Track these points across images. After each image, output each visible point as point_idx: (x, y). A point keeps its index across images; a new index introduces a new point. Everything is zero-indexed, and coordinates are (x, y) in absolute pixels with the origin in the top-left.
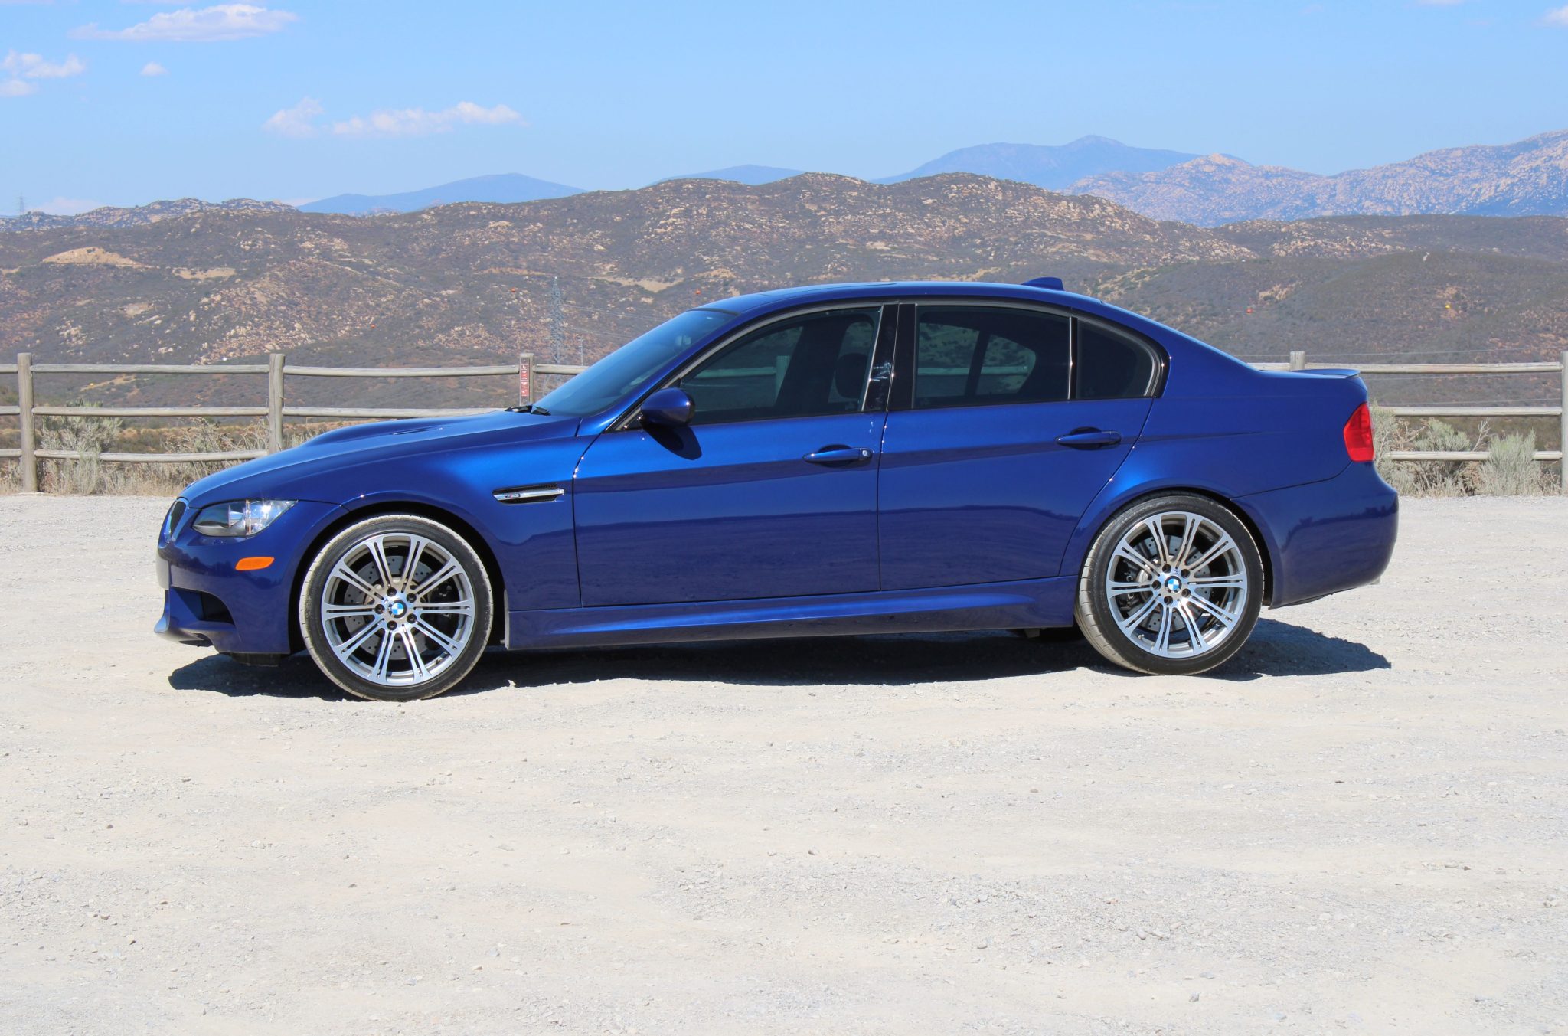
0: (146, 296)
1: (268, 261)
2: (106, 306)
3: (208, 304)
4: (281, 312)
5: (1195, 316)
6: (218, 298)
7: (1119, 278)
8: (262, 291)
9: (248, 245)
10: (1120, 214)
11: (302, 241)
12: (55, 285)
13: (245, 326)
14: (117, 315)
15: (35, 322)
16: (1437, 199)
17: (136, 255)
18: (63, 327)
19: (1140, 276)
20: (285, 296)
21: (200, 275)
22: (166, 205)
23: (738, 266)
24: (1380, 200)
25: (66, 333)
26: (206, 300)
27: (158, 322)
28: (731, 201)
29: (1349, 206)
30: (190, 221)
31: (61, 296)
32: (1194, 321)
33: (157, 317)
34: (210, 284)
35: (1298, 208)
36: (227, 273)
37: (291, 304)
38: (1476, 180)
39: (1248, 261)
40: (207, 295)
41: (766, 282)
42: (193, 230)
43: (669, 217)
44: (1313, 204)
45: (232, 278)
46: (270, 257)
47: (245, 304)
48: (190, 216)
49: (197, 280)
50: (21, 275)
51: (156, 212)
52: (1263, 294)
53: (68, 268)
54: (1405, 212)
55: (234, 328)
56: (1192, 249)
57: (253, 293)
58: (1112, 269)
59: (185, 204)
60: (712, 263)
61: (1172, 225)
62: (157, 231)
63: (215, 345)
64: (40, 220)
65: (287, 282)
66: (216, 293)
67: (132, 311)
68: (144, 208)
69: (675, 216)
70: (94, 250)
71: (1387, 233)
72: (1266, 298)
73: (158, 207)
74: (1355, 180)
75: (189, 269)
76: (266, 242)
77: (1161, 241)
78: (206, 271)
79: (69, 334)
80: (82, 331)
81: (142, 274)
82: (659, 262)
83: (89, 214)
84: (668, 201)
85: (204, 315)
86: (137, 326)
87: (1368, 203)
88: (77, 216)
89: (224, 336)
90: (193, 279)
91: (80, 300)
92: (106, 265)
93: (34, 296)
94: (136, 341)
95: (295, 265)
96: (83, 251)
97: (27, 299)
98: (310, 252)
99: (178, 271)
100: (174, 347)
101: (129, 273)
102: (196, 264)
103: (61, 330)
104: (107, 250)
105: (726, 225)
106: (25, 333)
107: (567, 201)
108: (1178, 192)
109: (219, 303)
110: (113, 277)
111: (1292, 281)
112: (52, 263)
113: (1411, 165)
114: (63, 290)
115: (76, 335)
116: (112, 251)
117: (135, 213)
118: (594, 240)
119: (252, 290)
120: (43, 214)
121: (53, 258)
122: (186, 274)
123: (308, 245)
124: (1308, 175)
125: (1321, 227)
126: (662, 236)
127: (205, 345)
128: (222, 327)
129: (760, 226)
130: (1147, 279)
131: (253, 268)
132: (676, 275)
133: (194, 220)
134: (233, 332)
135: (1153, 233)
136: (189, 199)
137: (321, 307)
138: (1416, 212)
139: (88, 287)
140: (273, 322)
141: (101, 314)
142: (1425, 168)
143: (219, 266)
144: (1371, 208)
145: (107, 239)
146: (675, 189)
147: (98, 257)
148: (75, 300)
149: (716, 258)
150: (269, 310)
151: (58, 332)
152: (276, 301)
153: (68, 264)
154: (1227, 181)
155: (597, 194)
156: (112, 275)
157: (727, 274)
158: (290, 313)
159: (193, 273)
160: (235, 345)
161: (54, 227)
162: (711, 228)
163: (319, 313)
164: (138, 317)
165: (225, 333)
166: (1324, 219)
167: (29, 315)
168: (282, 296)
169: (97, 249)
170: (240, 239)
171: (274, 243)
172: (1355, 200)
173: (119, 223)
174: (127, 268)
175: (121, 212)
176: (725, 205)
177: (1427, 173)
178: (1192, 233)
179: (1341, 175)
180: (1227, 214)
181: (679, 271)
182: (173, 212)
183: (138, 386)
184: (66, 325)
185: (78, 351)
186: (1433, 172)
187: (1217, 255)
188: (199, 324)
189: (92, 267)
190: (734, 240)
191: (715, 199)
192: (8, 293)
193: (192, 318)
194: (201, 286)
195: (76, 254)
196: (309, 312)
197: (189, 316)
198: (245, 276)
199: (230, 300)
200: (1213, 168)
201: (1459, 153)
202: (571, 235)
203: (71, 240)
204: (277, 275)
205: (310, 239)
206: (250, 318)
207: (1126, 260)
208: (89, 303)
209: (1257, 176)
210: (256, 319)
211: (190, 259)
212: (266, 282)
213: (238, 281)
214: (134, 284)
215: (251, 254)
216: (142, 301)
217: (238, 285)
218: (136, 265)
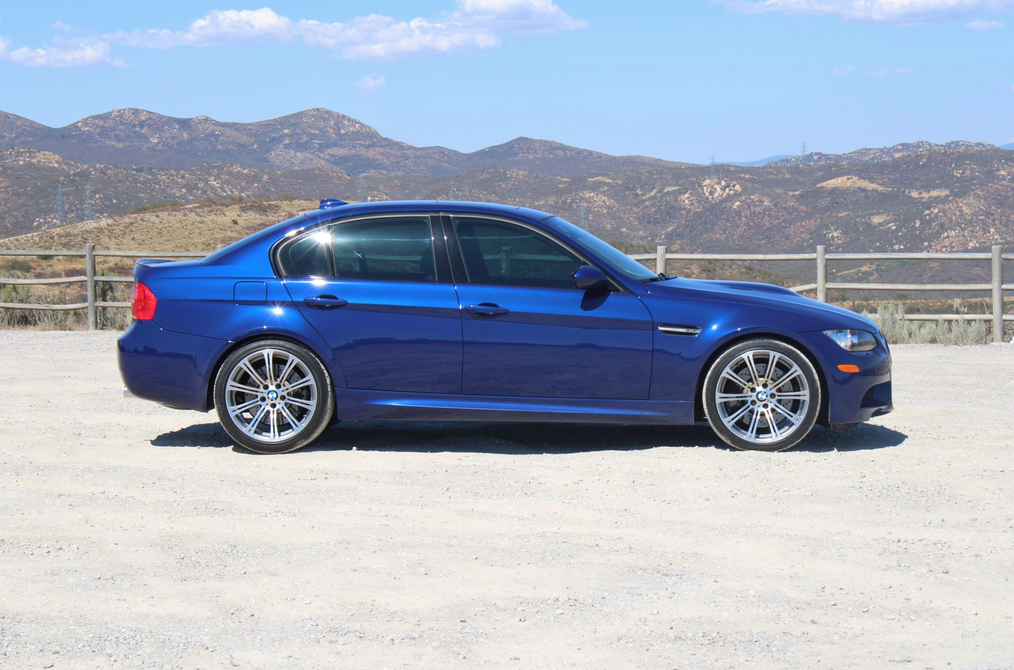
0: (887, 210)
1: (973, 184)
2: (858, 217)
3: (930, 215)
4: (980, 220)
6: (936, 211)
8: (967, 206)
9: (959, 173)
11: (998, 170)
12: (824, 202)
13: (954, 230)
14: (866, 223)
15: (810, 228)
17: (881, 182)
18: (829, 231)
20: (984, 209)
21: (925, 195)
22: (906, 146)
25: (830, 235)
26: (927, 212)
27: (894, 228)
30: (919, 157)
31: (828, 210)
33: (893, 224)
34: (931, 201)
36: (943, 193)
37: (988, 214)
40: (929, 208)
42: (921, 163)
45: (947, 197)
46: (975, 182)
47: (955, 214)
48: (919, 153)
49: (923, 198)
50: (801, 196)
51: (898, 151)
53: (834, 191)
55: (947, 231)
57: (961, 207)
59: (919, 145)
62: (896, 165)
63: (933, 244)
64: (819, 158)
65: (985, 199)
66: (935, 207)
67: (876, 220)
68: (890, 149)
70: (852, 178)
73: (900, 147)
75: (917, 190)
76: (972, 171)
78: (929, 192)
79: (832, 236)
80: (842, 234)
81: (883, 194)
83: (852, 153)
85: (926, 223)
86: (879, 231)
88: (844, 154)
89: (940, 237)
90: (919, 198)
91: (841, 213)
92: (859, 188)
93: (810, 210)
94: (878, 241)
95: (992, 187)
96: (844, 178)
97: (805, 212)
98: (1004, 178)
99: (909, 192)
100: (904, 245)
101: (875, 194)
102: (922, 187)
103: (828, 233)
104: (861, 178)
106: (803, 235)
109: (937, 214)
110: (864, 197)
112: (823, 187)
114: (830, 206)
115: (837, 237)
116: (863, 179)
117: (884, 153)
119: (961, 205)
120: (821, 154)
121: (824, 184)
122: (915, 194)
123: (1003, 172)
127: (926, 244)
128: (938, 231)
131: (962, 189)
133: (922, 156)
134: (946, 234)
136: (922, 142)
137: (1009, 216)
139: (847, 204)
140: (975, 227)
141: (855, 222)
143: (939, 188)
145: (861, 170)
147: (854, 182)
148: (838, 212)
150: (972, 219)
151: (825, 234)
152: (977, 212)
153: (834, 188)
156: (863, 195)
158: (987, 220)
159: (920, 194)
160: (947, 244)
161: (828, 162)
163: (1008, 221)
164: (880, 224)
165: (940, 235)
167: (806, 223)
168: (982, 210)
169: (854, 177)
170: (954, 169)
171: (978, 172)
173: (873, 159)
174: (874, 190)
175: (874, 151)
182: (910, 151)
183: (877, 272)
184: (831, 230)
185: (839, 248)
188: (922, 229)
189: (850, 190)
192: (793, 208)
193: (917, 225)
194: (924, 203)
195: (839, 181)
196: (1001, 220)
197: (915, 223)
198: (956, 195)
199: (944, 212)
203: (837, 171)
204: (979, 194)
205: (1004, 169)
206: (958, 224)
208: (848, 215)
210: (963, 225)
211: (918, 183)
212: (971, 199)
213: (950, 198)
214: (878, 201)
215: (961, 180)
216: (883, 213)
217: (951, 201)
218: (880, 188)
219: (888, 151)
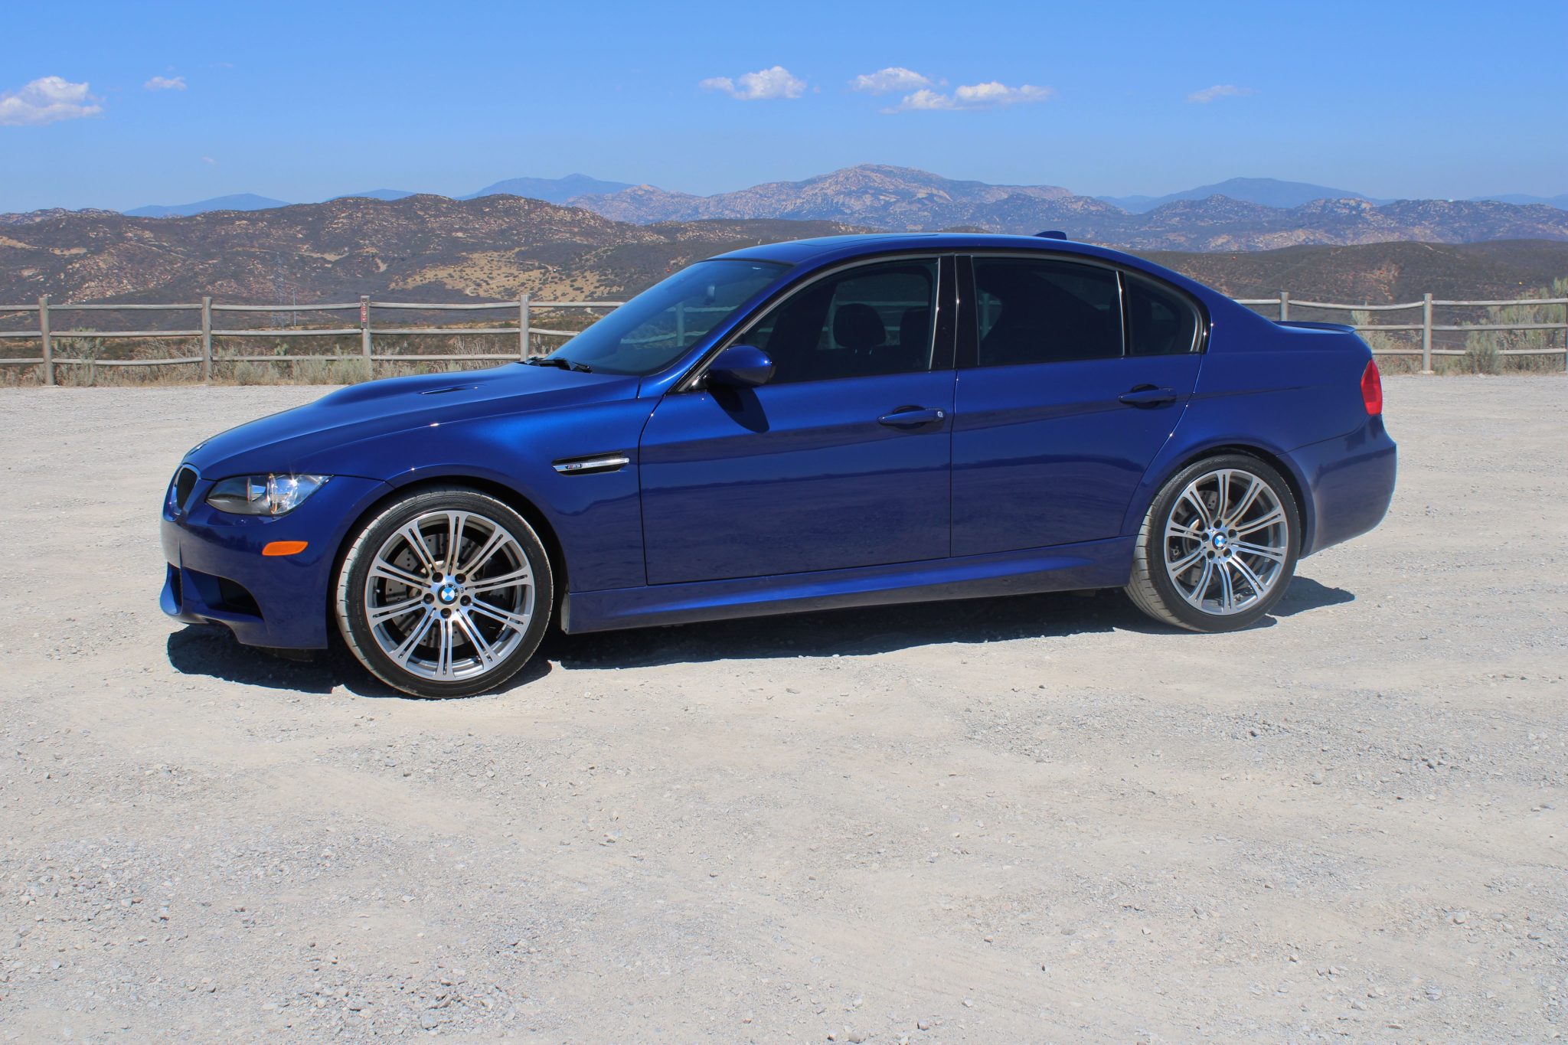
0: (35, 265)
1: (106, 244)
2: (10, 270)
3: (72, 269)
4: (115, 273)
5: (636, 274)
6: (78, 265)
7: (594, 252)
8: (103, 262)
9: (94, 235)
10: (593, 218)
11: (127, 232)
13: (94, 281)
14: (17, 276)
16: (763, 210)
17: (27, 241)
19: (605, 252)
20: (117, 264)
21: (67, 253)
22: (44, 212)
23: (380, 247)
24: (733, 211)
26: (70, 267)
27: (42, 280)
28: (375, 210)
29: (717, 214)
30: (60, 221)
32: (635, 276)
33: (41, 276)
34: (72, 257)
35: (689, 215)
36: (83, 251)
38: (784, 200)
39: (664, 243)
40: (71, 264)
41: (396, 255)
42: (61, 226)
43: (339, 218)
44: (697, 213)
45: (85, 254)
46: (108, 242)
47: (93, 269)
48: (59, 218)
49: (65, 255)
51: (38, 216)
52: (672, 262)
54: (747, 217)
55: (87, 283)
56: (633, 237)
57: (98, 262)
58: (590, 248)
59: (55, 211)
60: (365, 245)
61: (622, 223)
62: (40, 227)
63: (77, 293)
65: (118, 256)
66: (76, 263)
67: (26, 273)
68: (30, 214)
69: (343, 218)
70: (2, 238)
71: (738, 229)
72: (674, 264)
73: (39, 213)
74: (720, 199)
75: (59, 248)
76: (105, 232)
77: (616, 232)
78: (69, 250)
81: (29, 251)
82: (334, 245)
84: (338, 210)
85: (68, 275)
86: (30, 282)
87: (727, 212)
89: (82, 288)
90: (62, 255)
92: (9, 246)
94: (29, 291)
95: (122, 246)
98: (131, 239)
99: (53, 250)
101: (23, 252)
102: (63, 246)
104: (10, 238)
105: (373, 223)
107: (281, 209)
108: (624, 205)
109: (78, 268)
110: (14, 254)
111: (688, 254)
113: (750, 192)
116: (13, 239)
117: (25, 216)
118: (297, 231)
119: (97, 260)
122: (57, 252)
123: (130, 235)
124: (694, 196)
125: (702, 225)
126: (336, 229)
127: (71, 293)
128: (80, 282)
129: (392, 223)
130: (609, 253)
131: (97, 248)
132: (345, 251)
133: (62, 220)
134: (87, 285)
135: (612, 228)
136: (58, 209)
137: (138, 271)
138: (752, 217)
140: (110, 279)
141: (8, 275)
142: (757, 193)
143: (77, 247)
144: (728, 214)
145: (9, 232)
146: (343, 202)
147: (4, 242)
149: (367, 242)
150: (108, 272)
152: (112, 267)
154: (651, 199)
155: (298, 206)
156: (13, 252)
157: (373, 250)
158: (120, 274)
159: (62, 252)
160: (88, 293)
162: (364, 224)
163: (138, 274)
164: (30, 277)
165: (82, 286)
166: (704, 221)
168: (115, 264)
170: (89, 231)
171: (110, 234)
172: (720, 210)
173: (15, 222)
174: (22, 249)
175: (17, 216)
176: (371, 211)
177: (758, 196)
178: (632, 228)
179: (712, 196)
180: (651, 218)
181: (346, 249)
182: (48, 216)
183: (32, 316)
186: (761, 195)
187: (647, 240)
188: (67, 281)
189: (2, 248)
190: (377, 232)
191: (366, 208)
193: (62, 277)
194: (67, 258)
196: (131, 274)
197: (60, 276)
198: (93, 253)
199: (84, 267)
200: (643, 192)
201: (775, 185)
202: (284, 229)
204: (111, 252)
205: (131, 232)
206: (97, 276)
207: (597, 243)
209: (667, 197)
210: (101, 278)
211: (60, 243)
212: (106, 256)
213: (89, 255)
214: (28, 258)
215: (96, 240)
216: (31, 268)
217: (89, 258)
218: (28, 247)
219: (30, 216)
